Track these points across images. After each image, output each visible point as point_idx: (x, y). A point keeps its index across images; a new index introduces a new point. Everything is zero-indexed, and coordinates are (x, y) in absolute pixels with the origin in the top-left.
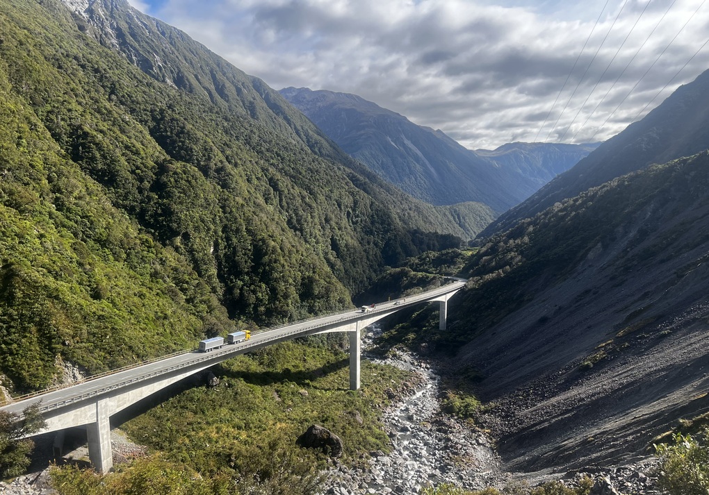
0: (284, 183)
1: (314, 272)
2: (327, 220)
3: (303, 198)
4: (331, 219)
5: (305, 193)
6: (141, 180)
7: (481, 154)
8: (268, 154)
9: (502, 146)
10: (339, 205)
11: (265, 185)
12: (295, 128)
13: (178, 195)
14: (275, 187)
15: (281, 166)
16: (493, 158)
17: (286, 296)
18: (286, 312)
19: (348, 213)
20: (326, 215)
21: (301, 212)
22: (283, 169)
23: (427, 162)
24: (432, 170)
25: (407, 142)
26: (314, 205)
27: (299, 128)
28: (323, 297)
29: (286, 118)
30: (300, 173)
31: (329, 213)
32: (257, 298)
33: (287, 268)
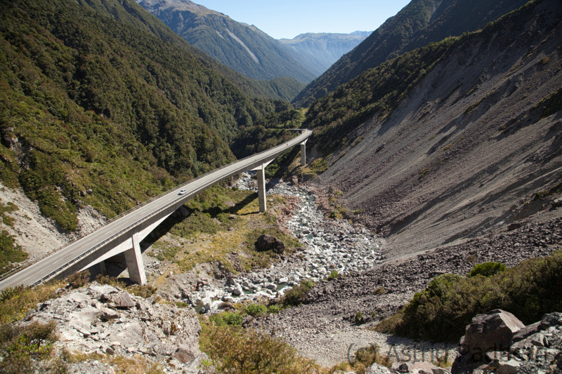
0: (158, 68)
2: (193, 95)
3: (173, 78)
4: (196, 94)
5: (174, 75)
6: (65, 70)
7: (284, 42)
8: (141, 47)
9: (298, 36)
10: (199, 83)
11: (145, 71)
12: (150, 27)
13: (95, 80)
14: (153, 73)
15: (151, 56)
16: (293, 45)
17: (188, 152)
18: (189, 164)
19: (206, 89)
20: (192, 91)
21: (174, 90)
22: (154, 58)
23: (247, 49)
24: (252, 55)
25: (232, 35)
26: (182, 83)
27: (153, 27)
28: (212, 151)
29: (142, 20)
30: (167, 60)
31: (194, 89)
32: (167, 155)
33: (184, 130)
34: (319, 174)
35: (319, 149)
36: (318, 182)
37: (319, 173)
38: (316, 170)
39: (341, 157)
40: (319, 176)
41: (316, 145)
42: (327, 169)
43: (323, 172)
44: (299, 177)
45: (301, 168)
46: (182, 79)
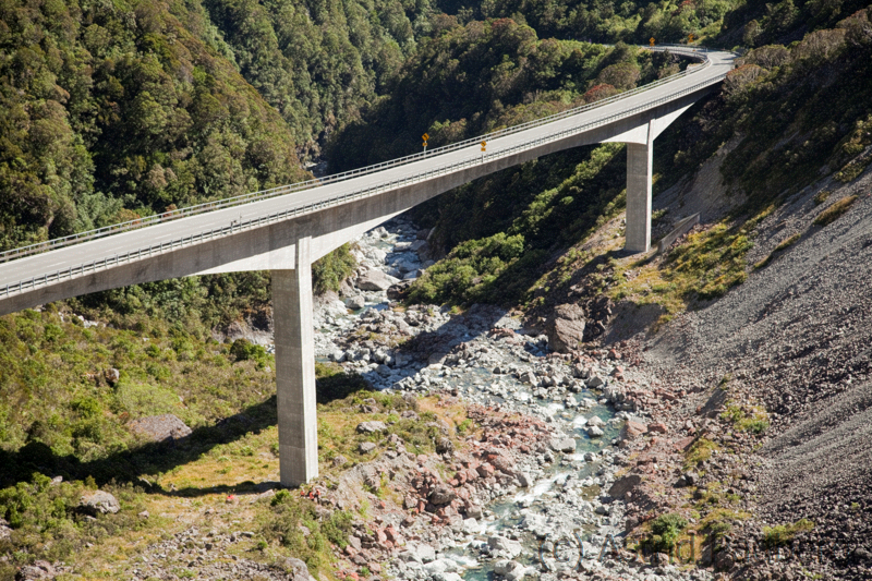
1: (143, 47)
34: (693, 308)
35: (734, 171)
36: (682, 347)
37: (697, 300)
38: (685, 281)
39: (822, 223)
40: (693, 319)
41: (723, 150)
42: (737, 283)
43: (717, 295)
44: (596, 311)
45: (618, 263)
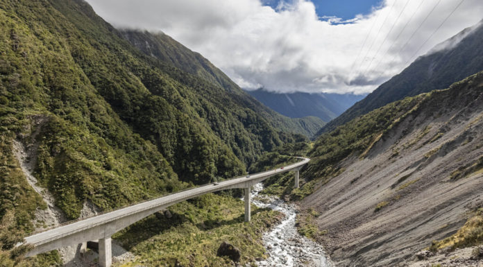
0: (210, 106)
1: (225, 155)
4: (235, 126)
6: (135, 105)
10: (240, 118)
15: (209, 97)
17: (210, 168)
19: (244, 122)
20: (232, 123)
21: (219, 122)
23: (286, 95)
26: (226, 118)
30: (219, 101)
33: (211, 152)
37: (306, 195)
46: (227, 114)
